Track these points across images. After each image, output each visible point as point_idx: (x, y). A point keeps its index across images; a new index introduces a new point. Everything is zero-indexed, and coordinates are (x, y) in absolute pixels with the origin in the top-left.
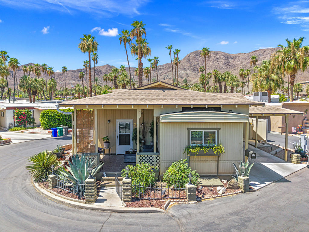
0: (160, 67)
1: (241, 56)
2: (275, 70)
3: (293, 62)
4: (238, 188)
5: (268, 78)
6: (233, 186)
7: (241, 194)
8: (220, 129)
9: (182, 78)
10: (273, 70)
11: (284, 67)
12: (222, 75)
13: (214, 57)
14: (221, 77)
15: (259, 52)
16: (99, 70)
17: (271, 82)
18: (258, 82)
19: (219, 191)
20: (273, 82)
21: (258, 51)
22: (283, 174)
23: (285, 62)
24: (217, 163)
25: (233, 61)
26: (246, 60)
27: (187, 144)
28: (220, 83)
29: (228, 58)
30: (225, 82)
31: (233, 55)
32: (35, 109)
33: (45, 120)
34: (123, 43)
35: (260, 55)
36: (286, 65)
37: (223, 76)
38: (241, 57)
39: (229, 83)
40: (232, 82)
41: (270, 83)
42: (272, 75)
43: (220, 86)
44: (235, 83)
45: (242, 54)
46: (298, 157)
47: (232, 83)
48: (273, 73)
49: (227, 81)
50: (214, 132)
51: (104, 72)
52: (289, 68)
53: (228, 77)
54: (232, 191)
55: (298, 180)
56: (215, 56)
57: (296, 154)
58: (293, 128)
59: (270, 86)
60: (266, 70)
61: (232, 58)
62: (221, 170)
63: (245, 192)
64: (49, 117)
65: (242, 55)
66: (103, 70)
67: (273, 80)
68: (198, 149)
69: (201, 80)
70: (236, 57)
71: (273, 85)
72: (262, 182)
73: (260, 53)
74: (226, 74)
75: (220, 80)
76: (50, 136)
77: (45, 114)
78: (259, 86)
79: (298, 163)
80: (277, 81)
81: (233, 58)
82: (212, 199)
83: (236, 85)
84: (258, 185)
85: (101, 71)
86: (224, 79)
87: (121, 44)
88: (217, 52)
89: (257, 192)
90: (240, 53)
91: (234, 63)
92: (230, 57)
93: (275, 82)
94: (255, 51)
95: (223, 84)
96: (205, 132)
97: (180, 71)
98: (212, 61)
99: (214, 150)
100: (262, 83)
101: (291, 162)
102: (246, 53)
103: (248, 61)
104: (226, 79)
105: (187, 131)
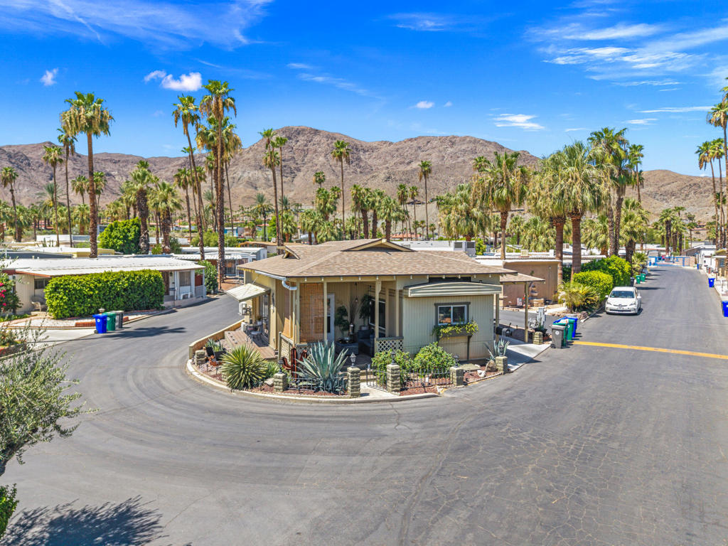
0: (199, 157)
1: (384, 149)
2: (479, 202)
3: (505, 191)
4: (497, 370)
5: (468, 215)
6: (491, 368)
7: (502, 376)
8: (470, 303)
9: (256, 188)
10: (475, 201)
11: (493, 198)
12: (369, 197)
13: (328, 145)
14: (367, 201)
15: (418, 143)
16: (22, 156)
17: (473, 222)
18: (452, 222)
19: (481, 374)
20: (475, 222)
21: (416, 139)
22: (532, 355)
23: (493, 191)
24: (466, 346)
25: (367, 157)
26: (393, 156)
27: (434, 324)
28: (364, 212)
29: (357, 149)
30: (375, 211)
31: (368, 145)
32: (18, 273)
33: (62, 298)
34: (180, 122)
35: (419, 148)
36: (495, 196)
37: (370, 199)
38: (382, 150)
39: (383, 214)
40: (388, 211)
41: (471, 224)
42: (474, 210)
43: (365, 218)
44: (394, 215)
45: (385, 142)
46: (540, 335)
47: (389, 214)
48: (474, 206)
49: (379, 209)
50: (463, 308)
51: (38, 162)
52: (499, 200)
53: (380, 202)
54: (492, 374)
55: (547, 359)
56: (329, 142)
57: (538, 333)
58: (518, 299)
59: (472, 229)
60: (465, 201)
61: (365, 152)
62: (471, 355)
63: (504, 374)
64: (70, 291)
65: (385, 145)
66: (34, 157)
67: (475, 219)
68: (450, 328)
69: (321, 202)
70: (372, 149)
71: (475, 227)
72: (515, 365)
73: (420, 145)
74: (377, 194)
75: (364, 205)
76: (91, 331)
77: (61, 284)
78: (453, 229)
79: (540, 343)
80: (481, 220)
81: (368, 151)
82: (477, 383)
83: (396, 217)
84: (513, 368)
85: (27, 158)
86: (373, 204)
87: (176, 125)
88: (333, 134)
89: (515, 373)
90: (382, 142)
91: (369, 163)
92: (360, 148)
93: (478, 221)
94: (411, 140)
95: (370, 213)
96: (454, 308)
97: (252, 172)
98: (323, 155)
99: (466, 328)
100: (459, 223)
101: (532, 343)
102: (395, 141)
103: (398, 159)
104: (377, 204)
105: (434, 307)
